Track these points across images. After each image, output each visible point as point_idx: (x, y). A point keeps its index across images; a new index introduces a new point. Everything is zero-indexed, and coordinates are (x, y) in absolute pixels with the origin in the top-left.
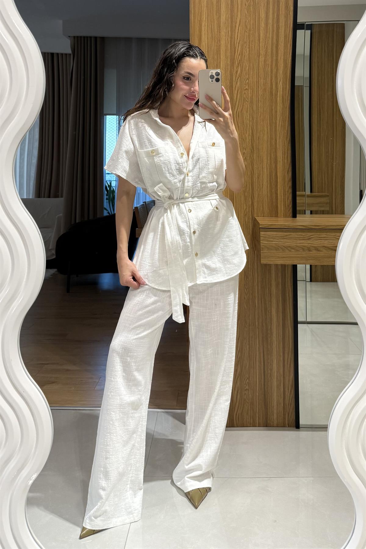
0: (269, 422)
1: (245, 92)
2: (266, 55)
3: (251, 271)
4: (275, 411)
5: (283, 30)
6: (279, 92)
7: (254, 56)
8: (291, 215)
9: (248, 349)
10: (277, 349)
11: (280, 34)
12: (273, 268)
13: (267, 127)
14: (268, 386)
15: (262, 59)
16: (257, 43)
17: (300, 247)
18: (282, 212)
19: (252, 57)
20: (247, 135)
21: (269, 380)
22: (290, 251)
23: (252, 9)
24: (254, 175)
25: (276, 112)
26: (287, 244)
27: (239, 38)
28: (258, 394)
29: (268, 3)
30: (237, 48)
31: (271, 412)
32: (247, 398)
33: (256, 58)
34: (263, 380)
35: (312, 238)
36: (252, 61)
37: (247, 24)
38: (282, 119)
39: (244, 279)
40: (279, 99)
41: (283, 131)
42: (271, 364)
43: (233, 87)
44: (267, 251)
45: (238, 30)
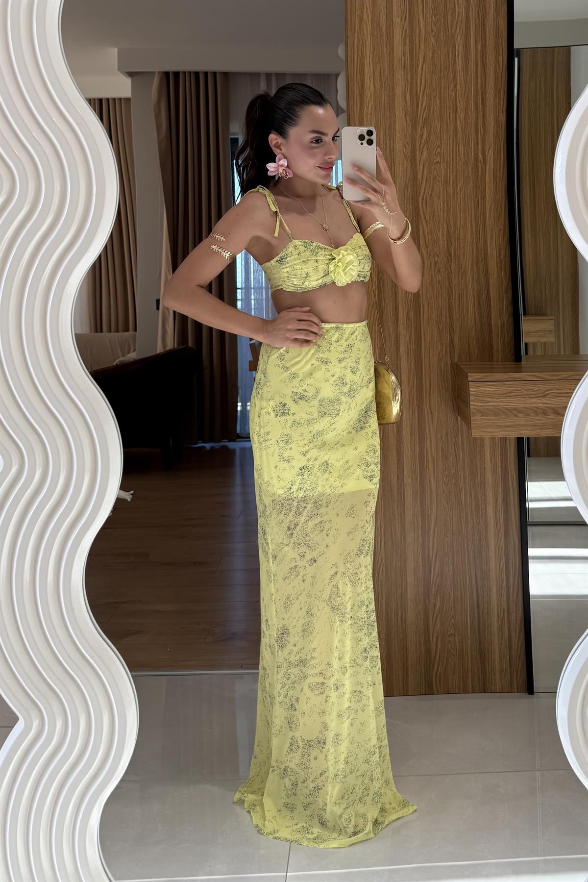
0: (488, 685)
1: (435, 166)
2: (466, 108)
3: (453, 447)
4: (497, 668)
5: (492, 68)
6: (488, 165)
7: (448, 111)
8: (513, 358)
9: (451, 572)
10: (496, 569)
11: (487, 76)
12: (487, 444)
13: (471, 221)
14: (484, 628)
15: (460, 115)
16: (453, 90)
17: (530, 410)
18: (499, 353)
19: (445, 112)
20: (440, 234)
21: (486, 619)
22: (516, 416)
23: (442, 38)
24: (452, 296)
25: (484, 197)
26: (512, 405)
27: (423, 84)
28: (469, 641)
29: (467, 28)
30: (421, 98)
31: (491, 669)
32: (452, 647)
33: (451, 113)
34: (476, 620)
35: (548, 394)
36: (445, 118)
37: (436, 62)
38: (495, 207)
39: (442, 461)
40: (489, 177)
41: (497, 226)
42: (487, 594)
43: (415, 159)
44: (481, 416)
45: (422, 70)
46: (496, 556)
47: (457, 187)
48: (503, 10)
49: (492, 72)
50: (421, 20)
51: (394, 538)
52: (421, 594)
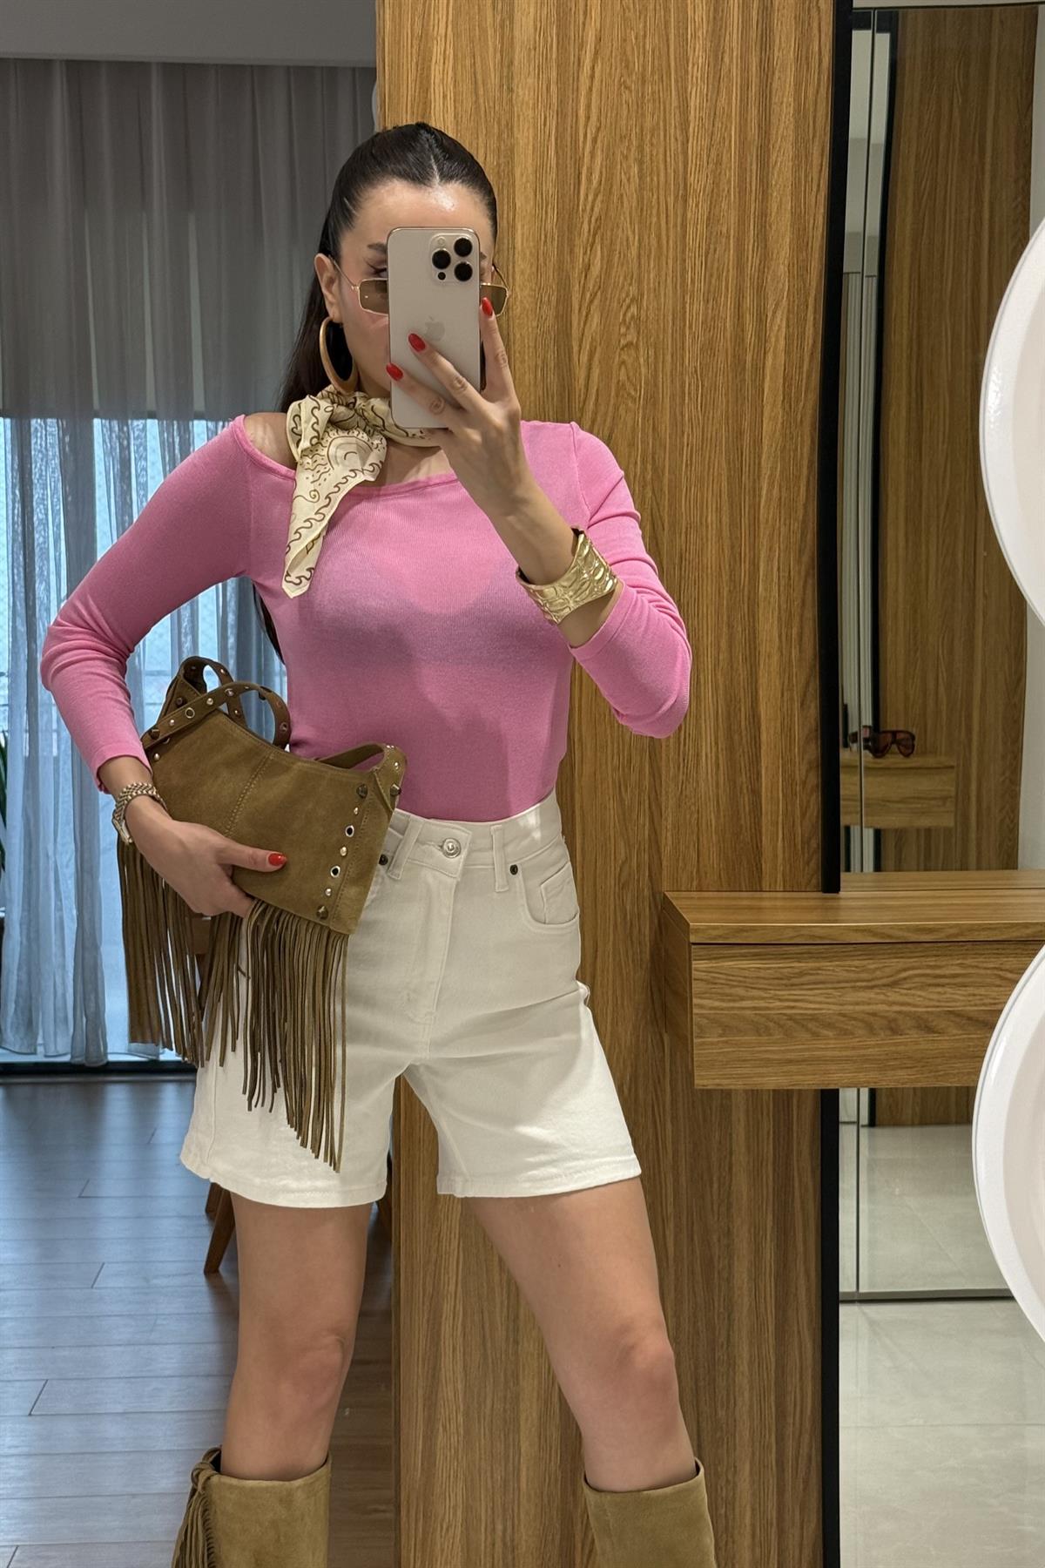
1: (624, 357)
2: (714, 196)
7: (662, 198)
8: (817, 879)
11: (775, 99)
13: (719, 510)
15: (697, 210)
16: (676, 139)
18: (780, 869)
19: (654, 202)
25: (757, 442)
27: (594, 118)
30: (587, 159)
33: (671, 206)
35: (904, 979)
36: (654, 220)
37: (629, 53)
38: (782, 472)
40: (772, 385)
41: (785, 525)
43: (568, 335)
44: (721, 1036)
45: (592, 77)
46: (751, 1388)
47: (682, 415)
49: (789, 89)
51: (489, 1345)
52: (556, 1480)
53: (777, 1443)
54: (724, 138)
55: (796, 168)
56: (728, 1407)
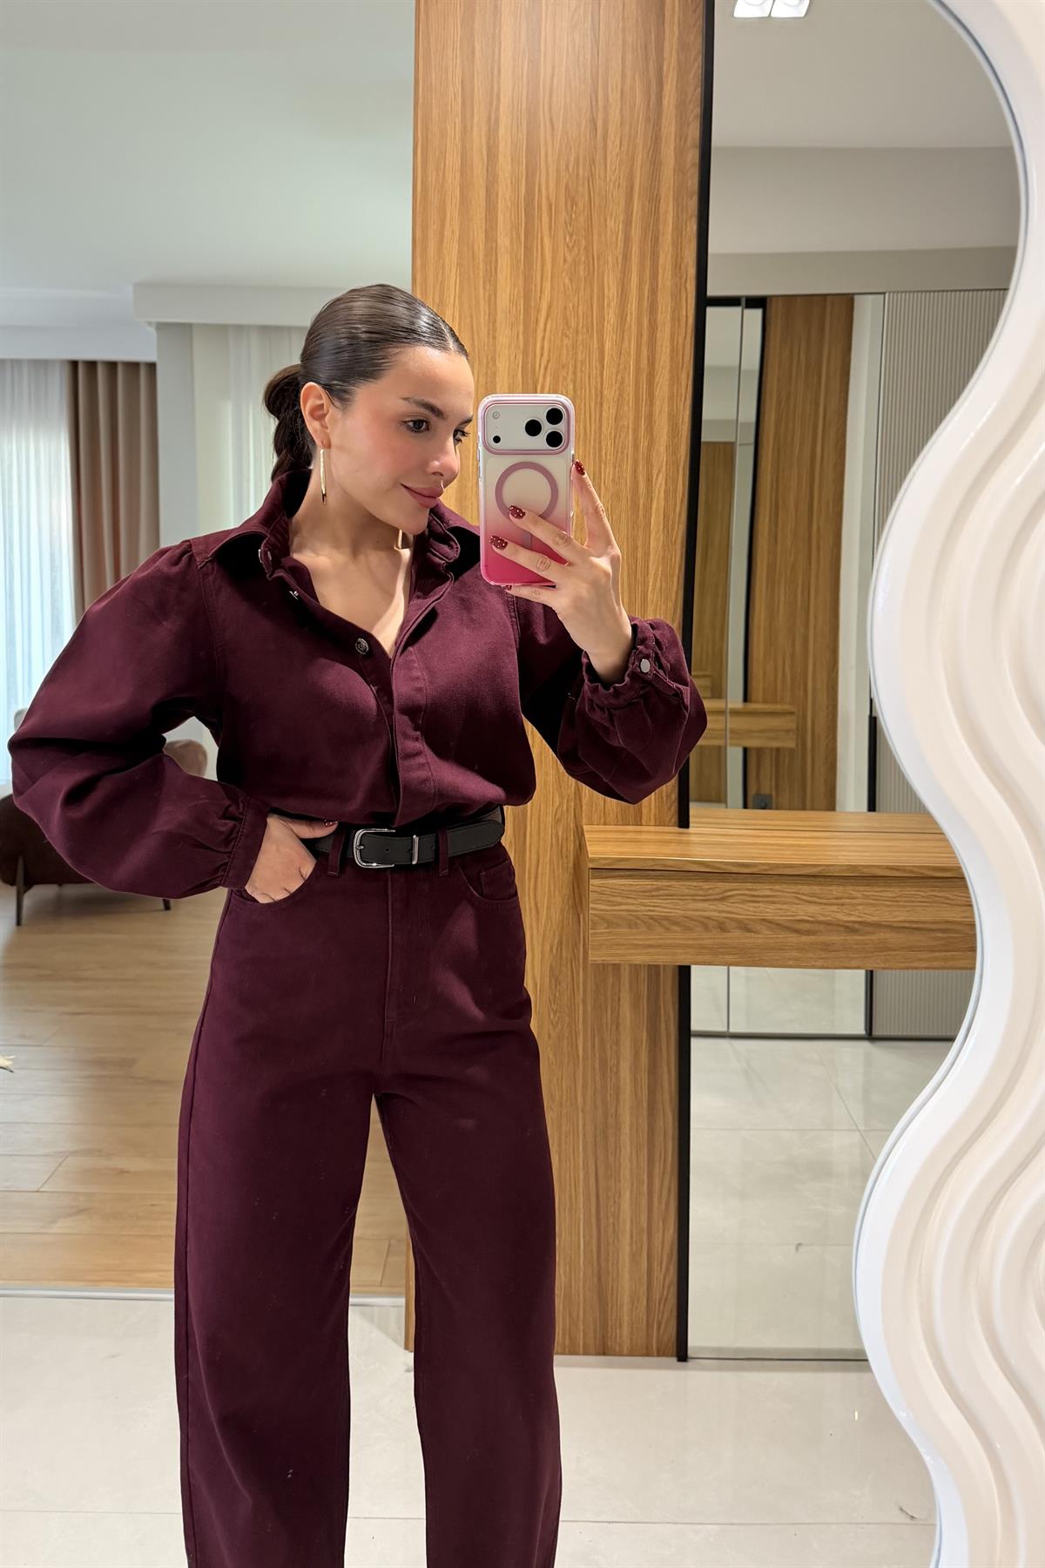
0: (610, 1343)
2: (620, 400)
3: (569, 964)
4: (626, 1318)
5: (668, 330)
6: (655, 502)
7: (585, 402)
8: (675, 819)
10: (632, 1164)
11: (658, 344)
14: (608, 1255)
15: (609, 411)
16: (597, 369)
17: (696, 920)
18: (653, 812)
19: (583, 405)
21: (611, 1240)
22: (668, 929)
23: (582, 273)
25: (647, 553)
26: (660, 911)
27: (546, 355)
28: (582, 1275)
29: (626, 257)
31: (616, 1320)
33: (591, 407)
34: (594, 1241)
35: (730, 896)
36: (582, 416)
37: (568, 316)
38: (662, 572)
39: (551, 987)
40: (656, 519)
41: (664, 604)
42: (615, 1202)
44: (607, 928)
45: (545, 330)
46: (631, 1144)
48: (688, 229)
49: (667, 337)
50: (546, 240)
53: (648, 1178)
54: (625, 368)
55: (671, 386)
56: (615, 1156)
